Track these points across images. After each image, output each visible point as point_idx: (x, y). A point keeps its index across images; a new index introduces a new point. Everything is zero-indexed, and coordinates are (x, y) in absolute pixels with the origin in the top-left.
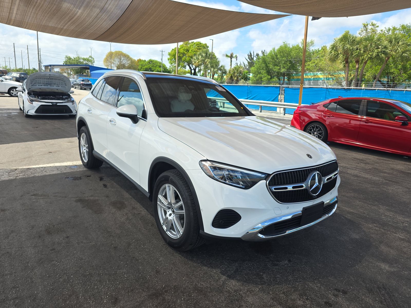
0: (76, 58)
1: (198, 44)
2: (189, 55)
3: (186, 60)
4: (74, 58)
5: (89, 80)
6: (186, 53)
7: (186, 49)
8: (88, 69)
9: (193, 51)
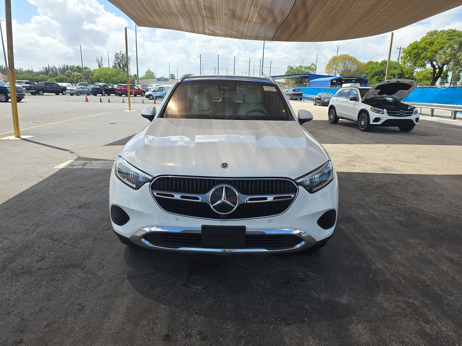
0: (298, 67)
1: (450, 33)
2: (432, 50)
3: (426, 56)
4: (296, 67)
5: (300, 90)
6: (428, 47)
7: (429, 42)
8: (307, 77)
9: (440, 43)
